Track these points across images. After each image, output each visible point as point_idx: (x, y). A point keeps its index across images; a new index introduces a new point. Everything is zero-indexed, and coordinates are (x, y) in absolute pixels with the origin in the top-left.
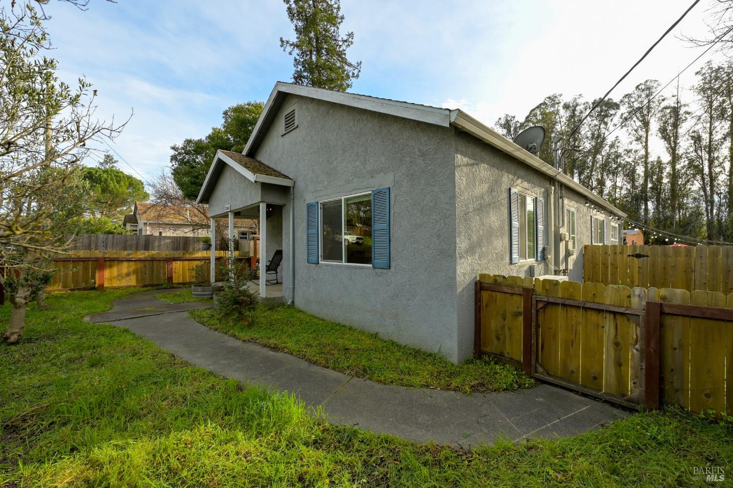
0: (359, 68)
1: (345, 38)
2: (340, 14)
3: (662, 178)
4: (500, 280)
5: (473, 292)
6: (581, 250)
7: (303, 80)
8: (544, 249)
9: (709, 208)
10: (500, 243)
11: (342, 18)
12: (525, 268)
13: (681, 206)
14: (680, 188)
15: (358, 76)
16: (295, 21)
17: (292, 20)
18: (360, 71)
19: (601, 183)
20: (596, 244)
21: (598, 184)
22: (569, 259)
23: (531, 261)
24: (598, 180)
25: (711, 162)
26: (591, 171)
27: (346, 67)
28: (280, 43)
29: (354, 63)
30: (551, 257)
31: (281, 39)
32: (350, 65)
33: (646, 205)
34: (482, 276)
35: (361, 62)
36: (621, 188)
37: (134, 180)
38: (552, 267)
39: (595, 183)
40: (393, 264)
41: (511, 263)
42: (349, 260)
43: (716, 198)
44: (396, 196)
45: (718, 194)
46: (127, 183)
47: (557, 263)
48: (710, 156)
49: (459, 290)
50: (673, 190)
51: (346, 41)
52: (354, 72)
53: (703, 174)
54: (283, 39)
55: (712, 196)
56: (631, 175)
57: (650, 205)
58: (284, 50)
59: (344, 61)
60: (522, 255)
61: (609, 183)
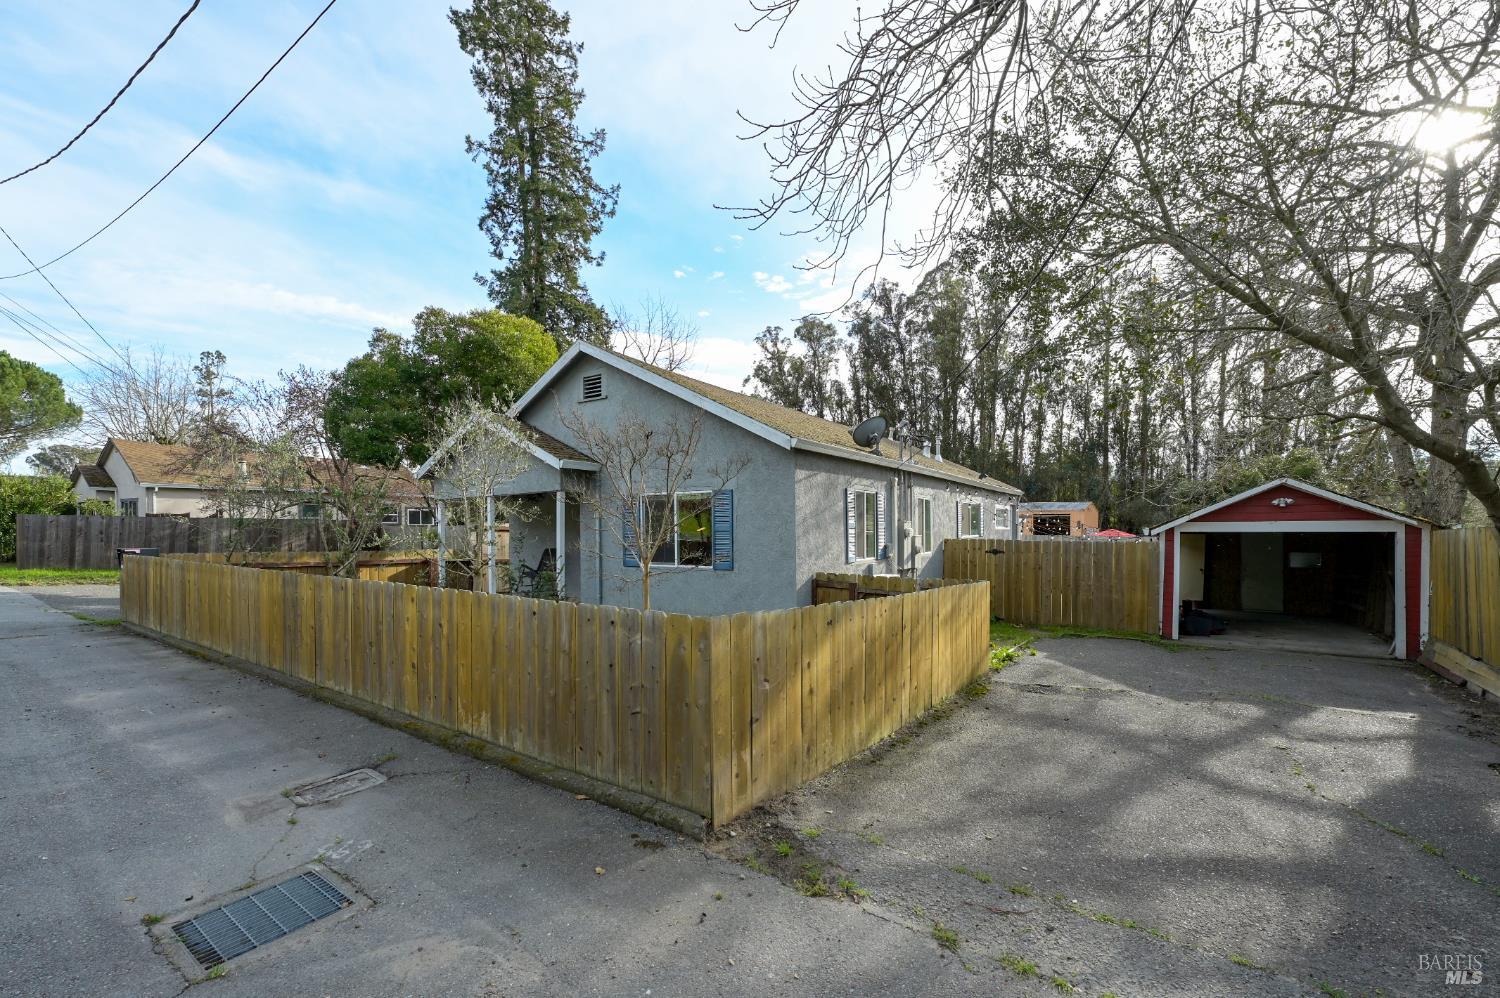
0: (614, 196)
1: (589, 138)
2: (576, 87)
3: (1128, 413)
4: (832, 577)
5: (810, 589)
6: (941, 545)
7: (506, 210)
8: (885, 547)
9: (1192, 466)
10: (837, 547)
11: (581, 95)
12: (864, 567)
13: (1154, 460)
14: (1154, 431)
15: (612, 213)
16: (488, 94)
17: (482, 90)
18: (616, 202)
19: (1040, 417)
20: (964, 537)
21: (1035, 418)
22: (916, 557)
23: (871, 560)
24: (1033, 411)
25: (1195, 391)
26: (1023, 396)
27: (592, 194)
28: (466, 146)
29: (606, 186)
30: (893, 554)
31: (468, 139)
32: (597, 189)
33: (1106, 458)
34: (818, 574)
35: (618, 186)
36: (1070, 427)
37: (38, 374)
38: (895, 567)
39: (1028, 419)
40: (736, 565)
41: (847, 562)
42: (683, 562)
43: (1201, 449)
44: (739, 500)
45: (1205, 443)
46: (22, 381)
47: (901, 561)
48: (1193, 381)
49: (798, 587)
50: (1143, 435)
51: (591, 143)
52: (606, 202)
53: (1184, 411)
54: (473, 140)
55: (1195, 447)
56: (1082, 408)
57: (1112, 460)
58: (474, 160)
59: (587, 181)
60: (859, 554)
61: (1051, 419)
